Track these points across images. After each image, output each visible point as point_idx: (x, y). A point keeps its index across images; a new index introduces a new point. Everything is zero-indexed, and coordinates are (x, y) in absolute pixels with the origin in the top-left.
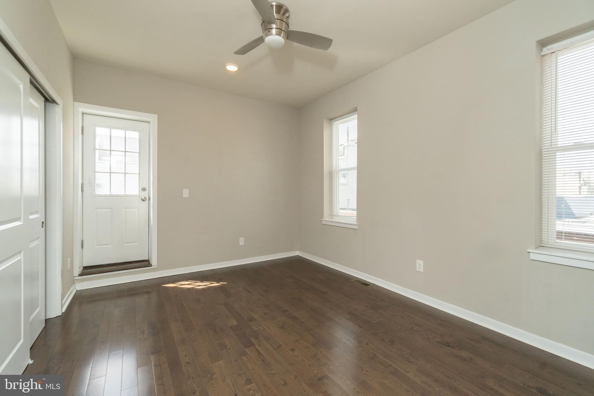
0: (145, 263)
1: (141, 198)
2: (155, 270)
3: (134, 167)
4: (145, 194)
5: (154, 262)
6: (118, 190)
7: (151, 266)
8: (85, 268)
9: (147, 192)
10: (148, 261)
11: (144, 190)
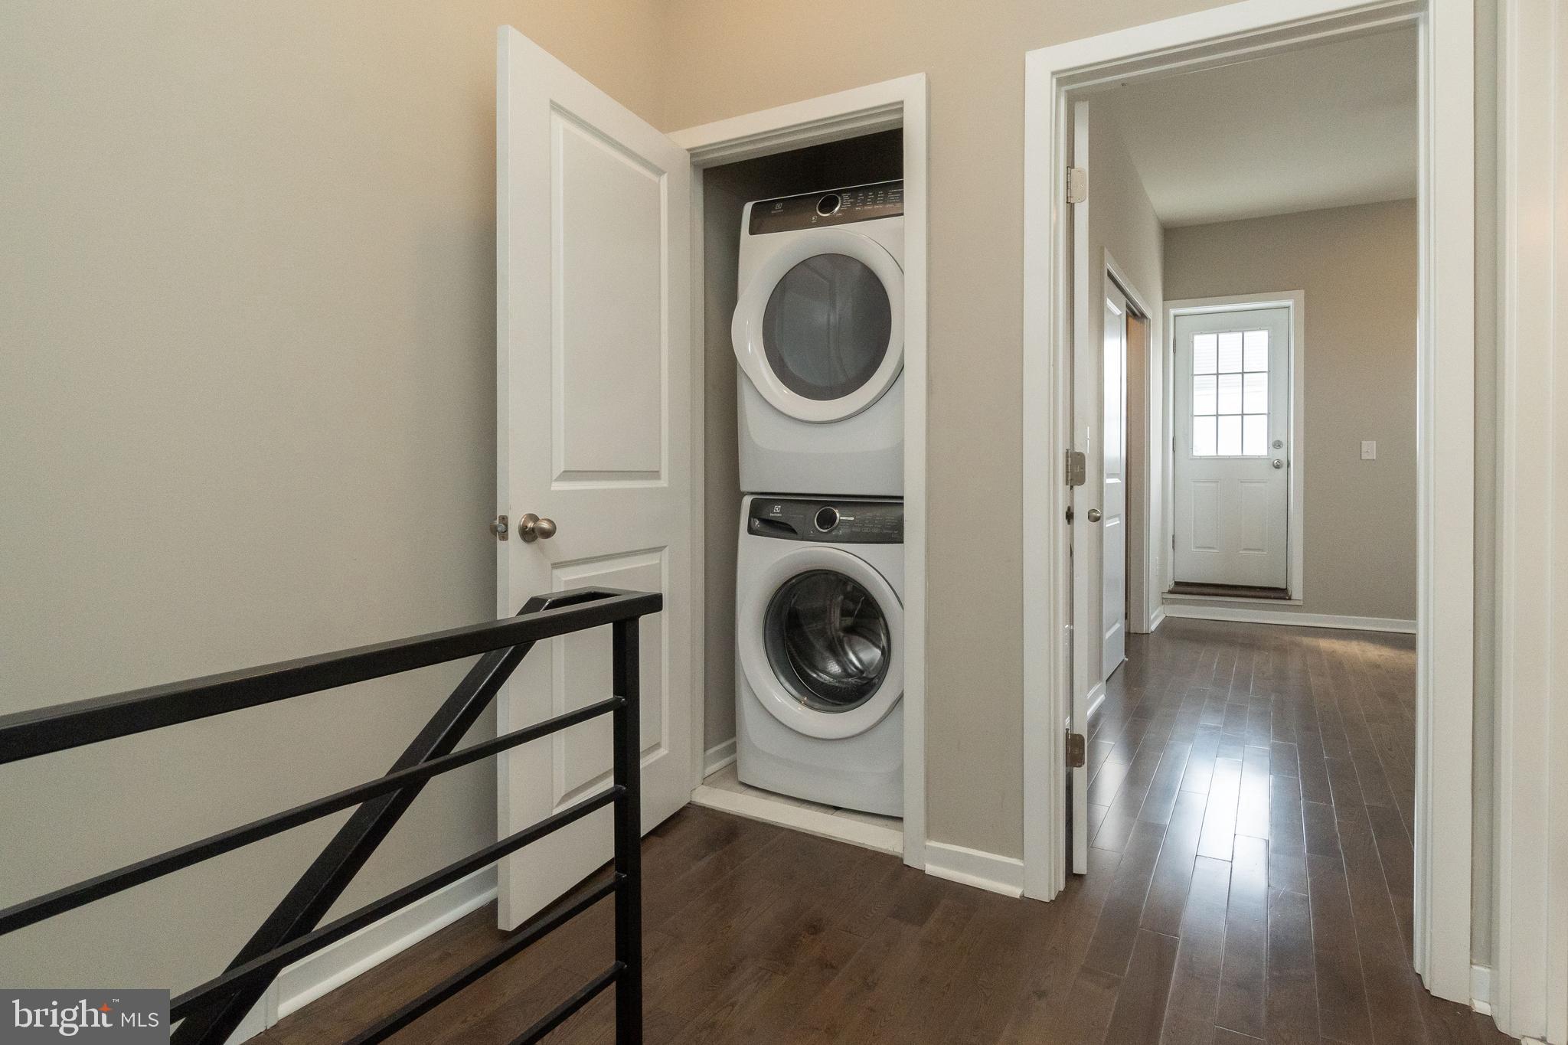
0: (1278, 593)
1: (1271, 463)
2: (1297, 608)
3: (1258, 397)
4: (1280, 455)
5: (1297, 591)
6: (1230, 448)
7: (1290, 599)
8: (1177, 584)
9: (1283, 450)
10: (1285, 590)
11: (1277, 445)
